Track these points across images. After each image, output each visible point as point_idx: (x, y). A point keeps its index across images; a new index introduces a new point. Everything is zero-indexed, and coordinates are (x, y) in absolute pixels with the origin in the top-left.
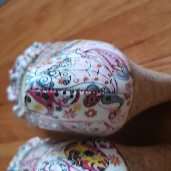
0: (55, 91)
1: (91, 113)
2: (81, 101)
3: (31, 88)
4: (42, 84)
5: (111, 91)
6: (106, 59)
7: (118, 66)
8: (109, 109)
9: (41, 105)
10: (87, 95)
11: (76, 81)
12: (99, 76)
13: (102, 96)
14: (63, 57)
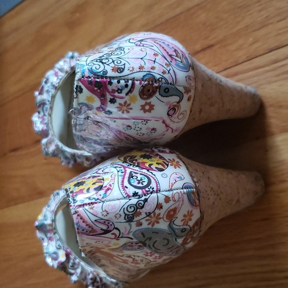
0: (108, 80)
1: (147, 107)
2: (136, 92)
3: (83, 77)
4: (94, 71)
5: (170, 82)
6: (163, 48)
7: (177, 56)
8: (167, 103)
9: (94, 96)
10: (143, 86)
11: (131, 69)
12: (156, 65)
13: (159, 87)
14: (115, 46)
